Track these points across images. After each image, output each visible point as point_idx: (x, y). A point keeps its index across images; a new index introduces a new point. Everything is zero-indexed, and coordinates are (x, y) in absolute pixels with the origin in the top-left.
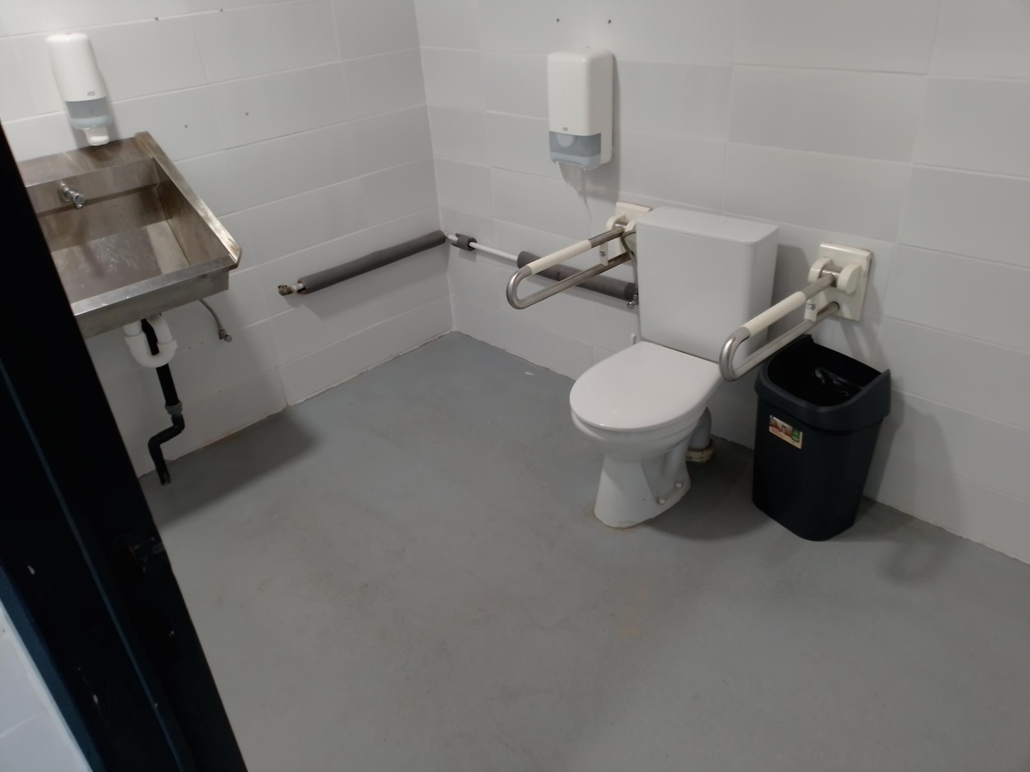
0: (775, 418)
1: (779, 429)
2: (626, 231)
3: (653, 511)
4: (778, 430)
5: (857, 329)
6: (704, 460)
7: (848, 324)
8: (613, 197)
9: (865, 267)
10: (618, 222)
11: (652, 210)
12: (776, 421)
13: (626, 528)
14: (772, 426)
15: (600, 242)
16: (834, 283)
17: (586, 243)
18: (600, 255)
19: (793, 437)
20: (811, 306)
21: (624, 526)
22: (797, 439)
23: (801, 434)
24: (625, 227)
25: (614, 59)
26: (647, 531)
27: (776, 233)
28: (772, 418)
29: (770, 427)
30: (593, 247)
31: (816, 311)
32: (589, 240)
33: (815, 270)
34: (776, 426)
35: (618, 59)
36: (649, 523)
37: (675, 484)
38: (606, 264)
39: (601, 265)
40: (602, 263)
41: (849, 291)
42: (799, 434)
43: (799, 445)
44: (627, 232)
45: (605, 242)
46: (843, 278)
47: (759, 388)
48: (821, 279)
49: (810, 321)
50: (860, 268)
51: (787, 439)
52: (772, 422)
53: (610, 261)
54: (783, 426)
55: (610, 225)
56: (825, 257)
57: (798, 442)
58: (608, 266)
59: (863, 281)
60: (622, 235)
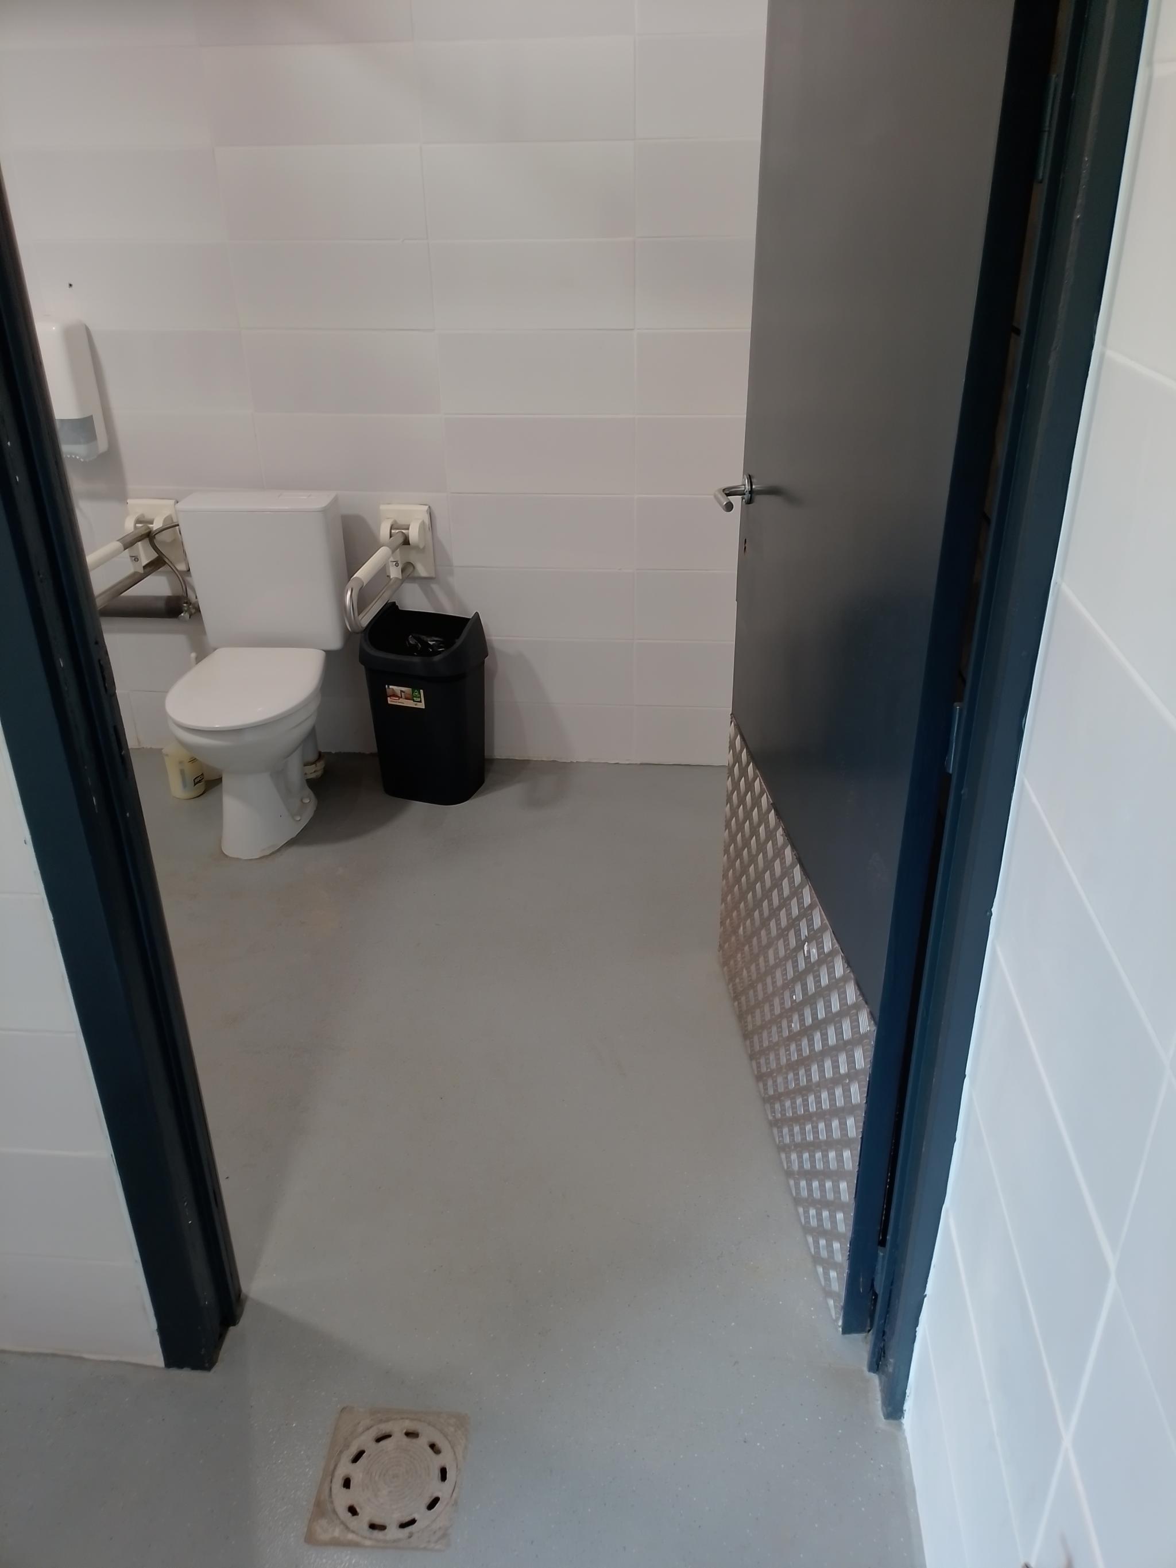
0: (391, 687)
1: (397, 696)
2: (154, 529)
3: (294, 830)
4: (397, 698)
5: (435, 587)
6: (319, 773)
7: (425, 582)
8: (121, 496)
9: (427, 521)
10: (138, 521)
11: (177, 502)
12: (393, 689)
13: (271, 855)
14: (390, 696)
15: (129, 544)
16: (406, 542)
17: (117, 545)
18: (132, 561)
19: (415, 698)
20: (394, 563)
21: (268, 853)
22: (419, 700)
23: (422, 691)
24: (151, 526)
25: (87, 329)
26: (294, 850)
27: (335, 500)
28: (388, 687)
29: (389, 698)
30: (125, 549)
31: (400, 567)
32: (118, 541)
33: (384, 531)
34: (394, 695)
35: (90, 328)
36: (292, 843)
37: (302, 800)
38: (141, 571)
39: (135, 573)
40: (136, 571)
41: (421, 547)
42: (420, 693)
43: (422, 705)
44: (156, 530)
45: (134, 544)
46: (414, 534)
47: (364, 659)
48: (392, 538)
49: (397, 579)
50: (423, 523)
51: (410, 704)
52: (389, 692)
53: (145, 567)
54: (401, 691)
55: (129, 526)
56: (388, 518)
57: (421, 702)
58: (144, 573)
59: (429, 534)
60: (149, 536)
